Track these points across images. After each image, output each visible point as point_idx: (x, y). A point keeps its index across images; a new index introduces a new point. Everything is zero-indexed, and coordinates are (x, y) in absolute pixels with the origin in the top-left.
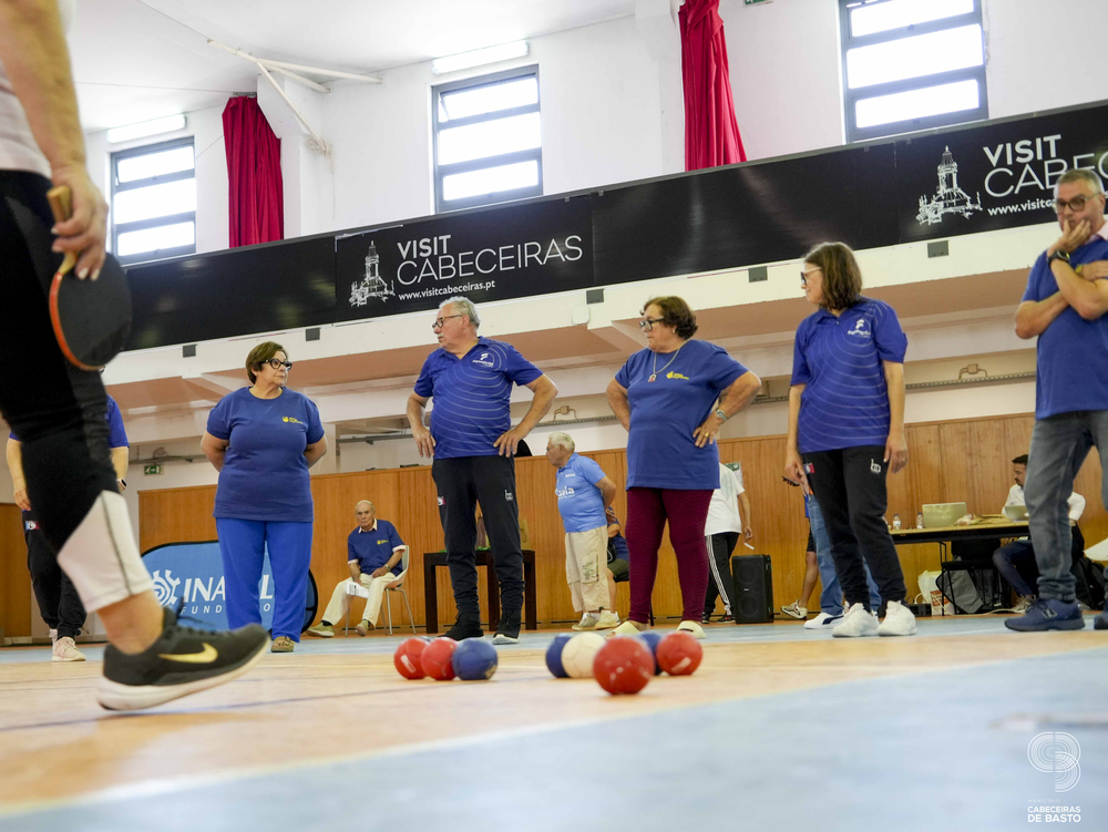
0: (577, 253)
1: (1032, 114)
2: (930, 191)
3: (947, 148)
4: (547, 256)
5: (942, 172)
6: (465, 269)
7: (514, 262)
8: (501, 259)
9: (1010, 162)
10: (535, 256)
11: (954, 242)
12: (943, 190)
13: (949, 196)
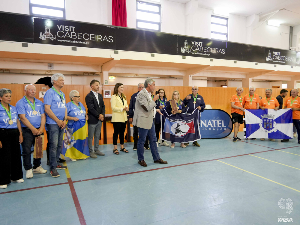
0: (111, 41)
4: (104, 40)
6: (79, 37)
7: (95, 39)
8: (91, 37)
10: (101, 39)
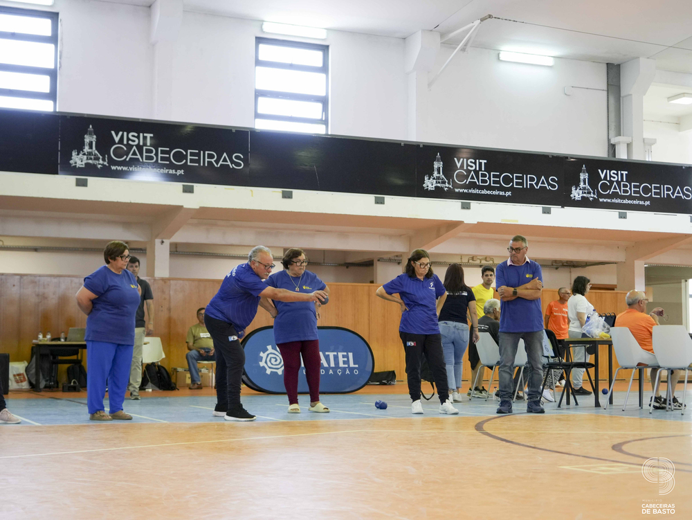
1: (139, 119)
2: (80, 149)
3: (91, 126)
5: (87, 139)
9: (125, 142)
11: (92, 180)
12: (87, 149)
13: (90, 154)
